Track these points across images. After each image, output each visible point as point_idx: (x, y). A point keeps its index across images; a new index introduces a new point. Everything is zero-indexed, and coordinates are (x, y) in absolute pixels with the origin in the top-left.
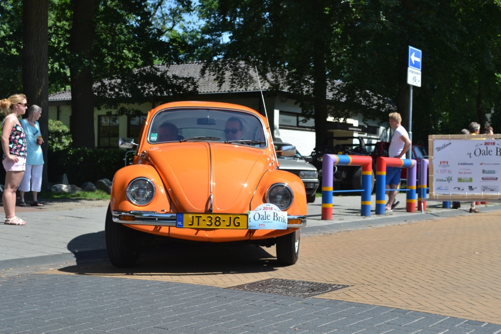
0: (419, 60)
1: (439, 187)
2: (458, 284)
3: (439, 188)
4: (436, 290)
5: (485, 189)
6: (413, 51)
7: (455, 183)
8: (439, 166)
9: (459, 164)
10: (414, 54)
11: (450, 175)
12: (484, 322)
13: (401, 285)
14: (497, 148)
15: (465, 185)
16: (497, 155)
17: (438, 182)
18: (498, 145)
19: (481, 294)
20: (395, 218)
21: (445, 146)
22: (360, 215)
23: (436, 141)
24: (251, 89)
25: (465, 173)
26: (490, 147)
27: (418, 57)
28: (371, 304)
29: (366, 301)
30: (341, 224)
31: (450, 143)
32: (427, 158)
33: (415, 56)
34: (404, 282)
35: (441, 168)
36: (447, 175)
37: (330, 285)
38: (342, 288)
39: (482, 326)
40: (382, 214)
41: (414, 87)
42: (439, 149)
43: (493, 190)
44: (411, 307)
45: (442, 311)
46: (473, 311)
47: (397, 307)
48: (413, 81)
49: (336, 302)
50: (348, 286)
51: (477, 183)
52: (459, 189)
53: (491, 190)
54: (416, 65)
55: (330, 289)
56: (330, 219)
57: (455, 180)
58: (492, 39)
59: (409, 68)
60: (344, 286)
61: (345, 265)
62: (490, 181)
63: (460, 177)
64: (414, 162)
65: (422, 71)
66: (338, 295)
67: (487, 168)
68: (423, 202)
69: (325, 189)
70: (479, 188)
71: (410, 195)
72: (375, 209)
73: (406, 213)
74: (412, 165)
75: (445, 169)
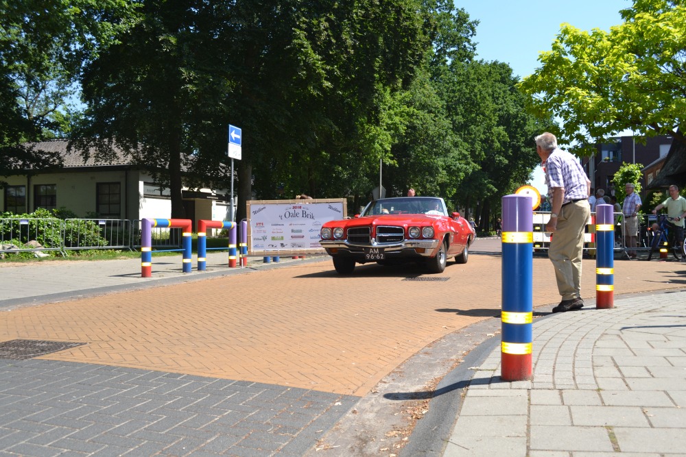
0: (239, 137)
1: (256, 245)
4: (168, 343)
5: (294, 245)
7: (269, 241)
8: (256, 227)
9: (272, 225)
11: (265, 235)
12: (182, 375)
14: (303, 211)
15: (278, 243)
16: (303, 217)
17: (255, 241)
18: (304, 208)
21: (260, 210)
22: (182, 271)
23: (252, 205)
24: (114, 163)
25: (277, 232)
26: (298, 210)
27: (240, 135)
30: (159, 280)
31: (264, 208)
32: (246, 220)
33: (235, 133)
34: (145, 337)
35: (257, 229)
36: (263, 234)
37: (67, 344)
38: (75, 346)
39: (178, 379)
40: (203, 270)
41: (235, 160)
42: (255, 213)
43: (301, 247)
44: (125, 362)
45: (152, 365)
46: (183, 363)
48: (234, 155)
50: (85, 344)
51: (287, 240)
52: (273, 246)
53: (299, 246)
54: (236, 141)
55: (62, 348)
56: (150, 276)
57: (269, 238)
61: (107, 322)
62: (298, 238)
63: (273, 236)
64: (234, 224)
65: (242, 146)
66: (62, 354)
67: (296, 228)
68: (243, 258)
69: (144, 249)
70: (289, 245)
71: (231, 252)
72: (196, 266)
73: (227, 268)
74: (232, 227)
75: (260, 229)
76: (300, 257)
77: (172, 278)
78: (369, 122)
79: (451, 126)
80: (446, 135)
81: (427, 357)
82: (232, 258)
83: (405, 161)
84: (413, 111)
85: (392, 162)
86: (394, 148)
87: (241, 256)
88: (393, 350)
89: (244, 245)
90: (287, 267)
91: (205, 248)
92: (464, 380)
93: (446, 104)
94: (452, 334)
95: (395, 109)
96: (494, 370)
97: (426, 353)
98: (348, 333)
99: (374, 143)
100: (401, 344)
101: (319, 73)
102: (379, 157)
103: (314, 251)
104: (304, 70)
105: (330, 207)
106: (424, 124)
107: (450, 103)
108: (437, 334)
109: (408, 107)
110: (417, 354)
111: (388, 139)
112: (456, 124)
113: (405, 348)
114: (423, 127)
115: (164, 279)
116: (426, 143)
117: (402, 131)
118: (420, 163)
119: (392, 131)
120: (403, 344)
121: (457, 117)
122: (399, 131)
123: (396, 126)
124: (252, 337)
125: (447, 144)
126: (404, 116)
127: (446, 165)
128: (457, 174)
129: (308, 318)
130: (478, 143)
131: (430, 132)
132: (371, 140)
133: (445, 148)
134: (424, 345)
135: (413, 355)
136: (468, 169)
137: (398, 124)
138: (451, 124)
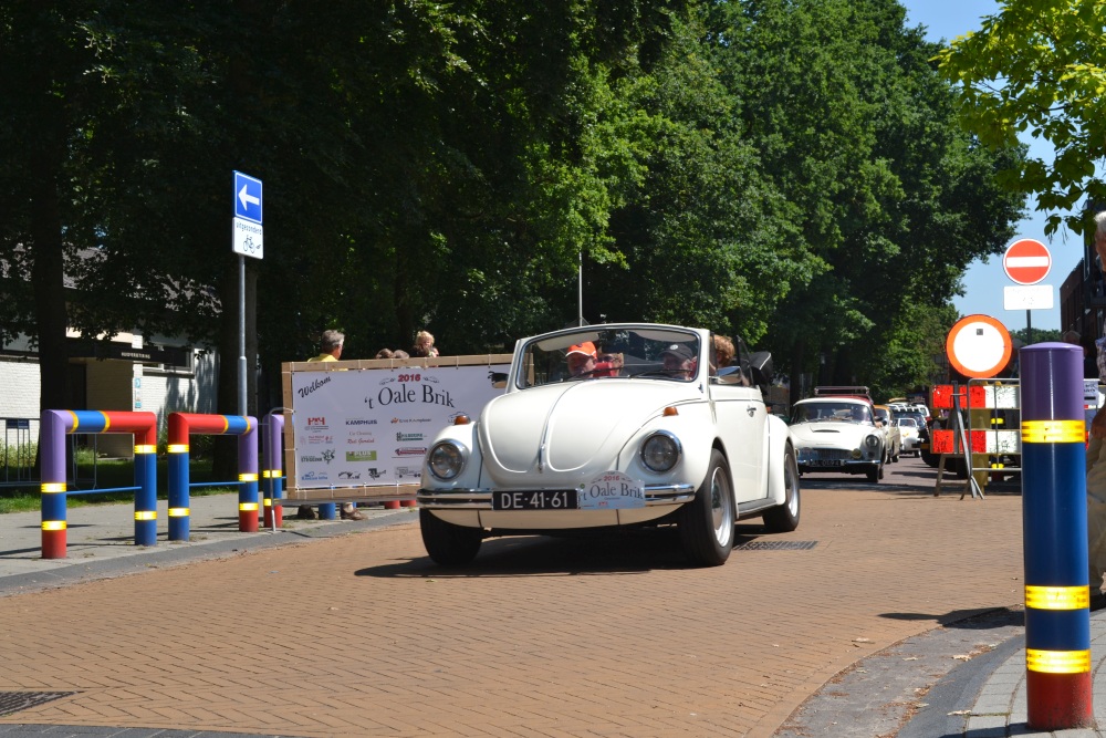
0: (257, 201)
1: (307, 473)
2: (310, 670)
3: (306, 476)
4: (260, 685)
5: (402, 472)
6: (243, 182)
8: (307, 428)
9: (347, 423)
10: (245, 187)
11: (331, 447)
13: (188, 680)
14: (425, 386)
15: (362, 468)
16: (425, 401)
17: (306, 463)
18: (426, 379)
19: (354, 686)
20: (213, 545)
21: (317, 385)
22: (133, 543)
23: (297, 374)
25: (361, 441)
26: (411, 385)
27: (257, 196)
28: (114, 725)
29: (106, 720)
30: (86, 565)
31: (328, 380)
32: (281, 412)
33: (248, 193)
34: (197, 675)
35: (311, 433)
36: (324, 447)
37: (30, 695)
38: (55, 699)
40: (184, 540)
41: (250, 260)
42: (304, 392)
43: (419, 475)
44: (200, 723)
45: (266, 726)
46: (329, 720)
47: (169, 727)
48: (247, 247)
49: (35, 728)
50: (71, 693)
51: (387, 461)
52: (350, 475)
53: (415, 476)
54: (250, 212)
55: (28, 702)
56: (62, 556)
57: (340, 456)
59: (238, 221)
60: (62, 695)
61: (72, 651)
62: (413, 455)
63: (350, 451)
64: (252, 422)
65: (263, 225)
66: (43, 713)
67: (406, 429)
68: (276, 508)
69: (48, 488)
70: (391, 472)
71: (245, 493)
72: (166, 530)
73: (238, 533)
74: (248, 428)
75: (318, 434)
76: (403, 504)
77: (118, 560)
78: (554, 155)
79: (757, 161)
80: (746, 185)
81: (840, 700)
82: (247, 507)
83: (640, 252)
84: (664, 123)
85: (612, 257)
86: (616, 215)
87: (268, 502)
88: (762, 690)
89: (277, 474)
90: (381, 527)
91: (187, 484)
92: (950, 732)
93: (741, 102)
94: (875, 659)
95: (617, 118)
96: (1007, 715)
97: (835, 694)
98: (644, 660)
99: (566, 208)
100: (772, 677)
101: (437, 35)
102: (580, 244)
104: (398, 27)
106: (689, 157)
107: (752, 102)
108: (843, 658)
109: (650, 114)
110: (816, 695)
111: (602, 197)
112: (769, 155)
113: (785, 684)
114: (684, 165)
115: (99, 562)
116: (694, 205)
117: (637, 175)
118: (679, 258)
119: (613, 177)
120: (778, 678)
121: (771, 136)
122: (629, 177)
123: (621, 163)
124: (439, 671)
125: (749, 207)
126: (640, 139)
127: (744, 262)
128: (773, 285)
129: (537, 632)
130: (825, 204)
131: (704, 176)
132: (559, 200)
133: (742, 219)
134: (824, 678)
135: (809, 697)
136: (801, 273)
137: (626, 159)
138: (756, 155)
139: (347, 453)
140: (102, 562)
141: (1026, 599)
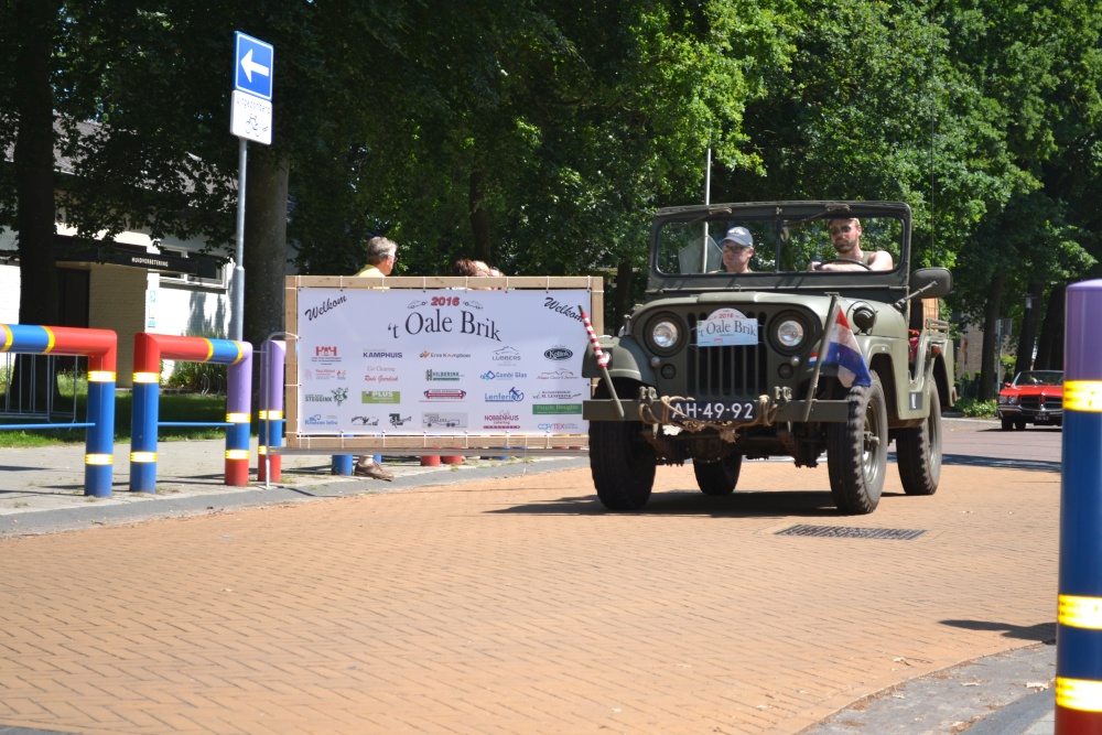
0: (266, 71)
1: (312, 416)
2: (192, 658)
3: (311, 419)
4: (119, 674)
5: (432, 420)
6: (248, 46)
7: (354, 406)
8: (314, 360)
9: (365, 355)
10: (250, 54)
11: (343, 384)
14: (464, 313)
15: (382, 412)
16: (464, 331)
17: (311, 403)
18: (467, 304)
19: (235, 681)
20: (183, 500)
21: (329, 306)
22: (82, 492)
23: (304, 292)
25: (381, 379)
26: (447, 311)
27: (267, 65)
30: (12, 517)
31: (343, 299)
32: (281, 338)
33: (253, 59)
34: (48, 658)
35: (318, 366)
36: (333, 384)
40: (149, 492)
41: (254, 146)
42: (312, 314)
43: (453, 425)
44: (17, 716)
45: (96, 724)
48: (250, 128)
51: (413, 405)
52: (365, 421)
53: (448, 425)
54: (256, 84)
57: (355, 396)
58: (494, 28)
59: (235, 92)
62: (446, 399)
63: (367, 390)
64: (245, 349)
65: (274, 102)
67: (438, 366)
68: (272, 458)
70: (418, 419)
71: (233, 438)
72: (127, 479)
73: (222, 487)
74: (240, 357)
75: (327, 367)
76: (444, 460)
77: (56, 512)
78: (675, 26)
79: (945, 45)
80: (928, 74)
81: (851, 732)
82: (235, 454)
83: (789, 156)
85: (745, 161)
86: (753, 110)
87: (263, 450)
89: (275, 415)
90: (409, 488)
91: (154, 423)
97: (849, 723)
98: (623, 667)
99: (689, 96)
100: (777, 698)
102: (704, 142)
103: (497, 439)
105: (551, 304)
106: (856, 37)
108: (882, 678)
110: (822, 724)
111: (735, 83)
112: (963, 37)
113: (789, 707)
114: (849, 46)
115: (31, 514)
116: (860, 98)
117: (782, 57)
118: (839, 165)
119: (748, 58)
120: (784, 698)
121: (968, 13)
122: (771, 60)
123: (762, 41)
124: (353, 668)
125: (930, 104)
126: (789, 10)
127: (923, 173)
128: (960, 204)
129: (504, 625)
130: (1034, 102)
131: (874, 62)
132: (679, 85)
133: (921, 118)
134: (842, 702)
135: (812, 726)
136: (997, 190)
137: (769, 36)
138: (943, 36)
139: (364, 392)
140: (34, 515)
141: (1059, 613)
